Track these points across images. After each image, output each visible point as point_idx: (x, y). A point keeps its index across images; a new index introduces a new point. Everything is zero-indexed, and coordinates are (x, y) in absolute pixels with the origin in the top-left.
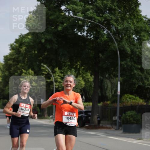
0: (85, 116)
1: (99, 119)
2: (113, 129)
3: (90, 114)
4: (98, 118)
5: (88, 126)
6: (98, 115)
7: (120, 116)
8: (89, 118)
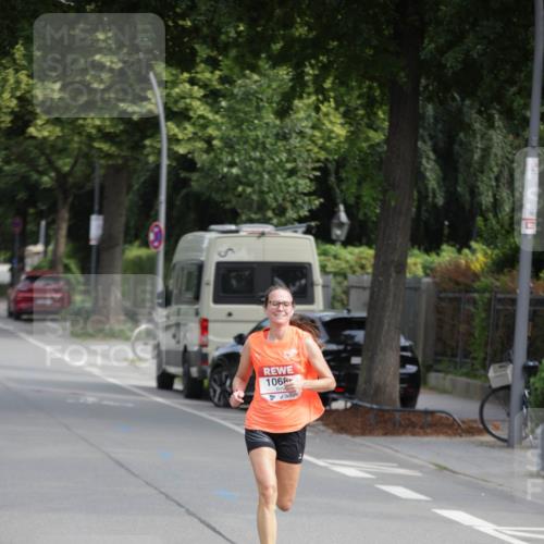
0: (333, 347)
1: (411, 369)
2: (487, 438)
3: (359, 335)
4: (404, 361)
5: (346, 409)
6: (404, 342)
7: (531, 364)
8: (355, 360)
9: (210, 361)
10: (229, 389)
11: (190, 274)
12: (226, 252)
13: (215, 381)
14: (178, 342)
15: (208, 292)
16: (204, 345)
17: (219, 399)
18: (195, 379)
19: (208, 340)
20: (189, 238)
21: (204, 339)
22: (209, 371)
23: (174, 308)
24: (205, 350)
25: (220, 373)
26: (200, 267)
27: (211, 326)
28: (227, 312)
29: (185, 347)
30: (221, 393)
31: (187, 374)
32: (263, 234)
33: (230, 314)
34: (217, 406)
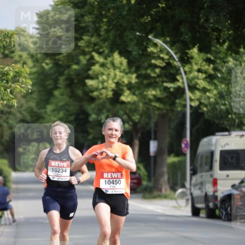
9: (219, 199)
10: (230, 212)
11: (207, 158)
12: (225, 145)
13: (222, 208)
14: (202, 192)
15: (217, 165)
16: (215, 191)
17: (225, 217)
18: (212, 209)
19: (217, 189)
20: (205, 140)
21: (216, 189)
22: (219, 204)
23: (199, 175)
24: (216, 194)
25: (225, 204)
26: (212, 153)
27: (219, 182)
28: (226, 175)
29: (206, 194)
30: (225, 215)
31: (207, 207)
32: (242, 136)
33: (228, 176)
34: (224, 220)
